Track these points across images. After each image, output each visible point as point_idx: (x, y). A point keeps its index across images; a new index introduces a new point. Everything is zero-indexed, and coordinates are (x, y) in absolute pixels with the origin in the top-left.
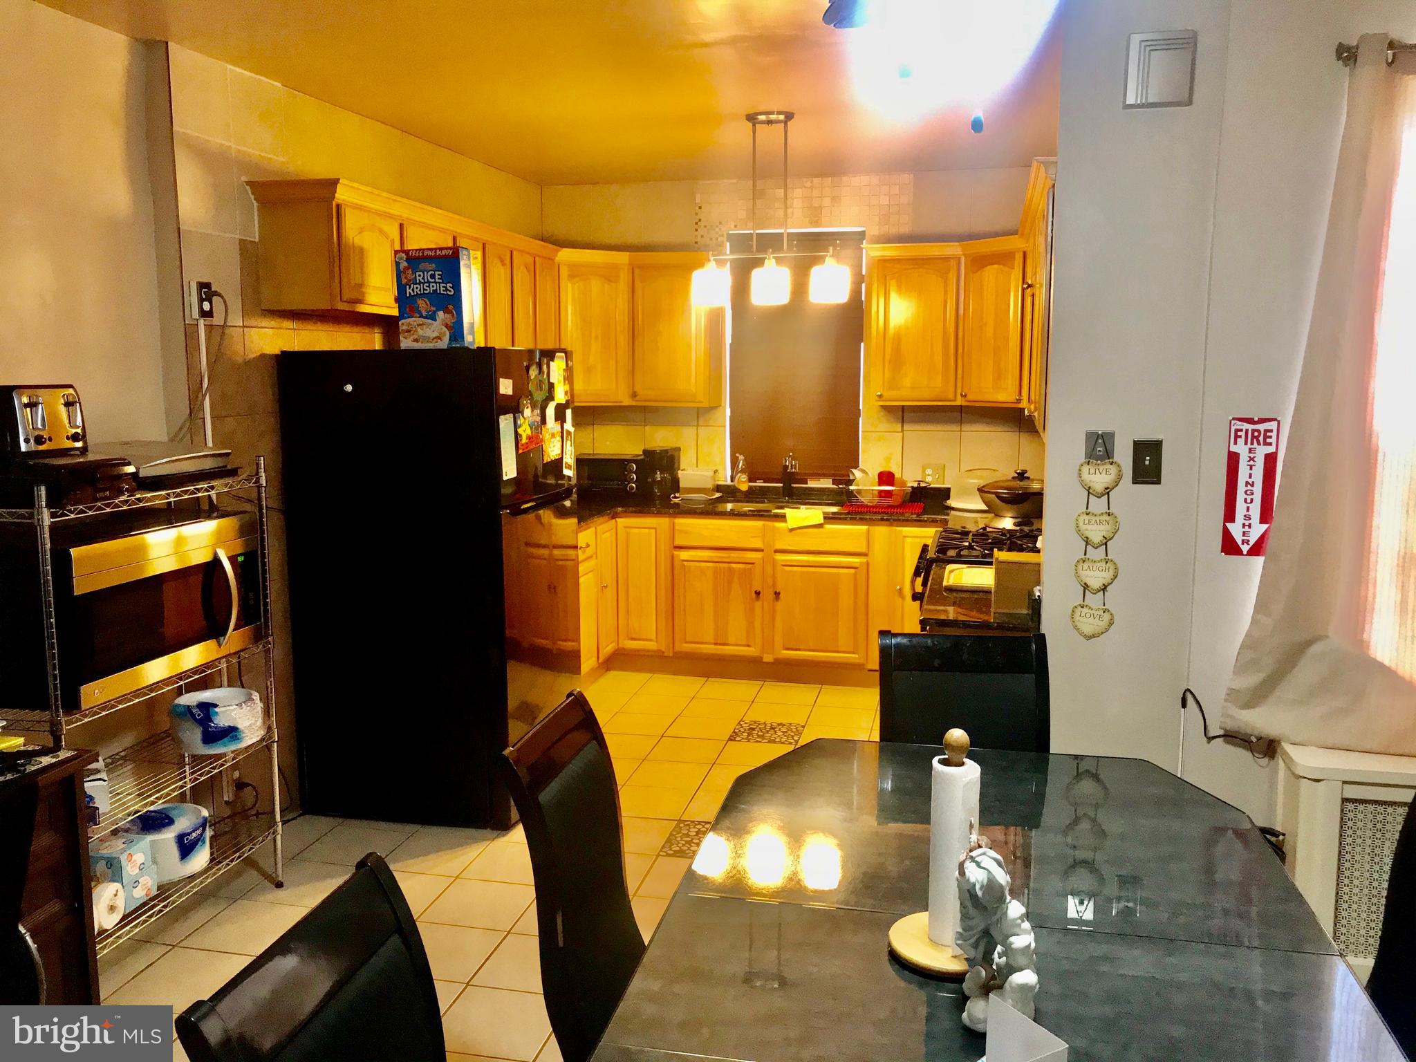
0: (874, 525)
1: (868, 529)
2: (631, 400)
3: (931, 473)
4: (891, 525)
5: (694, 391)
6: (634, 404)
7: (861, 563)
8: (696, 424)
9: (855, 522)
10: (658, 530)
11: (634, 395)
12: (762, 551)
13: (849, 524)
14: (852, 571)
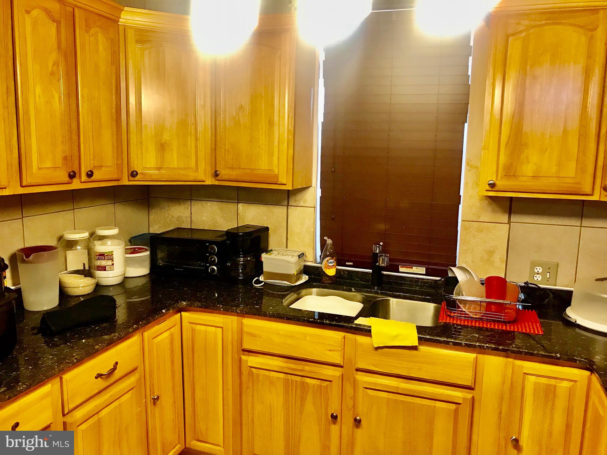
0: (484, 353)
1: (477, 357)
2: (213, 179)
3: (540, 271)
4: (507, 357)
5: (276, 172)
6: (217, 183)
7: (464, 399)
8: (286, 203)
9: (460, 347)
10: (224, 329)
11: (216, 175)
12: (342, 367)
13: (451, 349)
14: (453, 406)
